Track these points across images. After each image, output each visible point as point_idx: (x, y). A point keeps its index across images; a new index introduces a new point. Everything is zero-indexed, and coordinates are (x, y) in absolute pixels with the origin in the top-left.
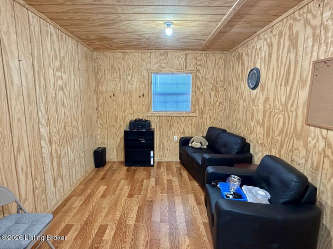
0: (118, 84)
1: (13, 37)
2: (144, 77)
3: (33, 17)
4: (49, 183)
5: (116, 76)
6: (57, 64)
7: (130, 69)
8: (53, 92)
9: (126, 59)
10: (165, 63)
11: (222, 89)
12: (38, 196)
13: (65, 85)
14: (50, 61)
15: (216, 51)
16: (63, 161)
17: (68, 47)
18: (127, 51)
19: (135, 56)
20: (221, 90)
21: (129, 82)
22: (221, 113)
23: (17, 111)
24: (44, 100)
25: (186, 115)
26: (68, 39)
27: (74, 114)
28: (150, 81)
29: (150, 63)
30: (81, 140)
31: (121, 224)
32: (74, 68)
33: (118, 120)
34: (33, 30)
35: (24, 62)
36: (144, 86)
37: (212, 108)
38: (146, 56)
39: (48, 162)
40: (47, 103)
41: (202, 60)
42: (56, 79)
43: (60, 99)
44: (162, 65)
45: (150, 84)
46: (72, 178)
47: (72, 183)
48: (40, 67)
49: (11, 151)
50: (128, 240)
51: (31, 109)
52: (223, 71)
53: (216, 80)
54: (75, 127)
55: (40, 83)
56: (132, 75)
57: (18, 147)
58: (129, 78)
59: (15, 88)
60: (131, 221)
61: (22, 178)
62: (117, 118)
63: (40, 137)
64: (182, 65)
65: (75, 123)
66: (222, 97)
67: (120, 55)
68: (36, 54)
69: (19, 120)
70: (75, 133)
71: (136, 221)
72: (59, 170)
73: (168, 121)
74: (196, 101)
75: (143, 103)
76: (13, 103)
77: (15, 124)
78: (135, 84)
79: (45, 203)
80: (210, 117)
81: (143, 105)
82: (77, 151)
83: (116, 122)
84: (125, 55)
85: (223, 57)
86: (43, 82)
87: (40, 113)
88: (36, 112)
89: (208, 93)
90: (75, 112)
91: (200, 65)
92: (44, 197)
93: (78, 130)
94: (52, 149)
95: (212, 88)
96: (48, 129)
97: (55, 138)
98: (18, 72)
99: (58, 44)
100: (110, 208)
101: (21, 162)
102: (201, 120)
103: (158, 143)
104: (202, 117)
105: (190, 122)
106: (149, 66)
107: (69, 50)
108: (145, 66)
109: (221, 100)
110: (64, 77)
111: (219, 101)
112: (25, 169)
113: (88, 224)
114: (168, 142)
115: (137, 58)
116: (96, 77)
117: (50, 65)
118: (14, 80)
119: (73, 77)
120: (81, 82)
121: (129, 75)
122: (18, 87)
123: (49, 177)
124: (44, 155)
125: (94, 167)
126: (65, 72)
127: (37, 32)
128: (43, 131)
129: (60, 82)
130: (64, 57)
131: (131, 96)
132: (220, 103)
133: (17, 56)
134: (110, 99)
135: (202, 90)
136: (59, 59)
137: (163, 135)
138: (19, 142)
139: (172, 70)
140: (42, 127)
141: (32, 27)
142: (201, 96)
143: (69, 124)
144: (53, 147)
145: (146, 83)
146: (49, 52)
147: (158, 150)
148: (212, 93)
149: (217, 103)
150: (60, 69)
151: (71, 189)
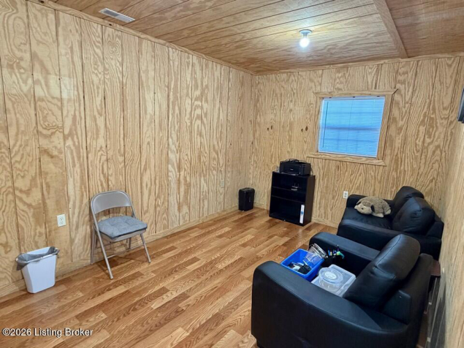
0: (278, 114)
1: (152, 73)
2: (311, 104)
3: (173, 53)
4: (173, 205)
5: (276, 103)
6: (198, 93)
7: (294, 94)
8: (188, 122)
9: (290, 81)
10: (341, 83)
11: (445, 122)
12: (159, 213)
13: (206, 115)
14: (188, 91)
15: (440, 55)
16: (192, 190)
17: (215, 74)
18: (292, 70)
19: (301, 76)
20: (441, 124)
21: (291, 110)
22: (436, 165)
23: (147, 135)
24: (176, 128)
25: (367, 162)
26: (216, 66)
27: (214, 146)
28: (317, 109)
29: (321, 84)
30: (222, 174)
31: (212, 264)
32: (221, 98)
33: (273, 159)
34: (172, 64)
35: (159, 94)
36: (308, 116)
37: (418, 154)
38: (315, 75)
39: (174, 185)
40: (179, 130)
41: (407, 73)
42: (193, 108)
43: (196, 128)
44: (338, 86)
45: (317, 113)
46: (203, 210)
47: (201, 215)
48: (176, 98)
49: (138, 168)
50: (204, 278)
51: (161, 135)
52: (451, 89)
53: (434, 105)
54: (214, 159)
55: (174, 112)
56: (295, 102)
57: (146, 165)
58: (291, 106)
59: (148, 116)
60: (220, 266)
61: (146, 192)
62: (272, 156)
63: (168, 161)
64: (370, 83)
65: (214, 155)
66: (442, 136)
67: (284, 76)
68: (172, 86)
69: (148, 143)
70: (213, 165)
71: (226, 267)
72: (186, 197)
73: (338, 167)
74: (387, 142)
75: (305, 139)
76: (145, 129)
77: (144, 146)
78: (298, 113)
79: (165, 222)
80: (413, 170)
81: (305, 142)
82: (214, 185)
83: (271, 161)
84: (290, 75)
85: (454, 65)
86: (177, 111)
87: (170, 140)
88: (166, 139)
89: (412, 129)
90: (216, 143)
91: (403, 82)
92: (165, 215)
93: (218, 163)
94: (180, 175)
95: (423, 121)
96: (178, 156)
97: (185, 165)
98: (152, 102)
99: (201, 74)
100: (216, 248)
101: (146, 179)
102: (394, 174)
103: (319, 197)
104: (397, 167)
105: (373, 174)
106: (318, 88)
107: (216, 78)
108: (314, 89)
109: (440, 142)
110: (205, 106)
111: (436, 144)
112: (149, 186)
113: (187, 252)
114: (333, 198)
115: (303, 79)
116: (255, 106)
117: (187, 95)
118: (148, 109)
119: (217, 106)
120: (229, 110)
121: (291, 101)
122: (151, 115)
123: (173, 200)
124: (170, 179)
125: (237, 208)
126: (206, 101)
127: (176, 66)
128: (171, 156)
129: (198, 112)
130: (207, 86)
131: (291, 129)
132: (438, 147)
133: (153, 89)
134: (267, 132)
135: (401, 123)
136: (200, 88)
137: (327, 187)
138: (146, 162)
139: (353, 92)
140: (171, 152)
141: (171, 62)
142: (399, 134)
143: (206, 155)
144: (182, 173)
145: (312, 112)
146: (188, 83)
147: (318, 206)
148: (422, 129)
149: (431, 146)
150: (199, 98)
151: (199, 221)
